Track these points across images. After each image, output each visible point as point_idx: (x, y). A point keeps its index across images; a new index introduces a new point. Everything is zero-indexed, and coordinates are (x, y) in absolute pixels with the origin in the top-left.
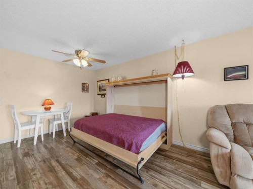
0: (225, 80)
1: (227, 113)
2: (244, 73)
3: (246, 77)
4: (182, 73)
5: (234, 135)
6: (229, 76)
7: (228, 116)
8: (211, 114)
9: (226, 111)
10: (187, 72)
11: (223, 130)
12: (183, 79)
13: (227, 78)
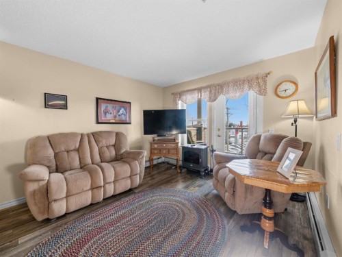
0: (46, 107)
1: (49, 144)
2: (63, 102)
3: (65, 107)
5: (56, 165)
6: (50, 104)
7: (50, 147)
8: (30, 148)
9: (48, 142)
11: (45, 163)
13: (48, 105)
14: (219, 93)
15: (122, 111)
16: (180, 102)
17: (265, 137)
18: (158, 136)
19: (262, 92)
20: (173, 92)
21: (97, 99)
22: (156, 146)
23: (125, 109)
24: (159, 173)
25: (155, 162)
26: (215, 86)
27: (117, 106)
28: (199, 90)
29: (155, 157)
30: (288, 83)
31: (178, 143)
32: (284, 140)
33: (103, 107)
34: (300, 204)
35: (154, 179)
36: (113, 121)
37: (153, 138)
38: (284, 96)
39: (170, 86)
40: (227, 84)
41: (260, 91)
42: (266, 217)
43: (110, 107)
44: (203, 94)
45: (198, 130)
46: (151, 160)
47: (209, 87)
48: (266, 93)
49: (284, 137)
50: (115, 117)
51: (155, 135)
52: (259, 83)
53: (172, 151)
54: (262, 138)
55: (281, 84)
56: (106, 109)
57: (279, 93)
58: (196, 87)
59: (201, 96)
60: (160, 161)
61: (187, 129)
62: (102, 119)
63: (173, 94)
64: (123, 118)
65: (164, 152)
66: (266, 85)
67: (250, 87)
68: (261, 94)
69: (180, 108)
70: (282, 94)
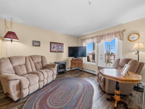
0: (33, 46)
1: (10, 62)
3: (39, 46)
4: (11, 38)
6: (34, 44)
10: (15, 39)
12: (12, 42)
14: (101, 39)
15: (60, 47)
16: (84, 43)
17: (122, 59)
18: (75, 58)
19: (122, 39)
20: (81, 39)
21: (51, 42)
22: (73, 62)
23: (61, 46)
24: (74, 74)
25: (73, 69)
26: (99, 36)
27: (58, 45)
28: (92, 38)
29: (73, 67)
30: (135, 34)
31: (83, 61)
32: (130, 61)
33: (53, 45)
34: (140, 93)
35: (72, 75)
36: (57, 51)
37: (72, 58)
38: (133, 40)
39: (80, 37)
40: (105, 35)
41: (120, 38)
42: (117, 94)
43: (55, 45)
44: (94, 40)
45: (93, 56)
46: (71, 68)
47: (97, 36)
48: (123, 39)
49: (130, 60)
50: (57, 49)
51: (73, 57)
52: (120, 35)
53: (80, 64)
54: (121, 60)
55: (131, 35)
56: (54, 46)
57: (130, 39)
58: (91, 37)
59: (93, 40)
60: (75, 68)
61: (87, 55)
62: (52, 50)
63: (81, 40)
64: (60, 50)
65: (77, 64)
66: (123, 35)
67: (116, 36)
68: (121, 39)
69: (84, 46)
70: (131, 39)
